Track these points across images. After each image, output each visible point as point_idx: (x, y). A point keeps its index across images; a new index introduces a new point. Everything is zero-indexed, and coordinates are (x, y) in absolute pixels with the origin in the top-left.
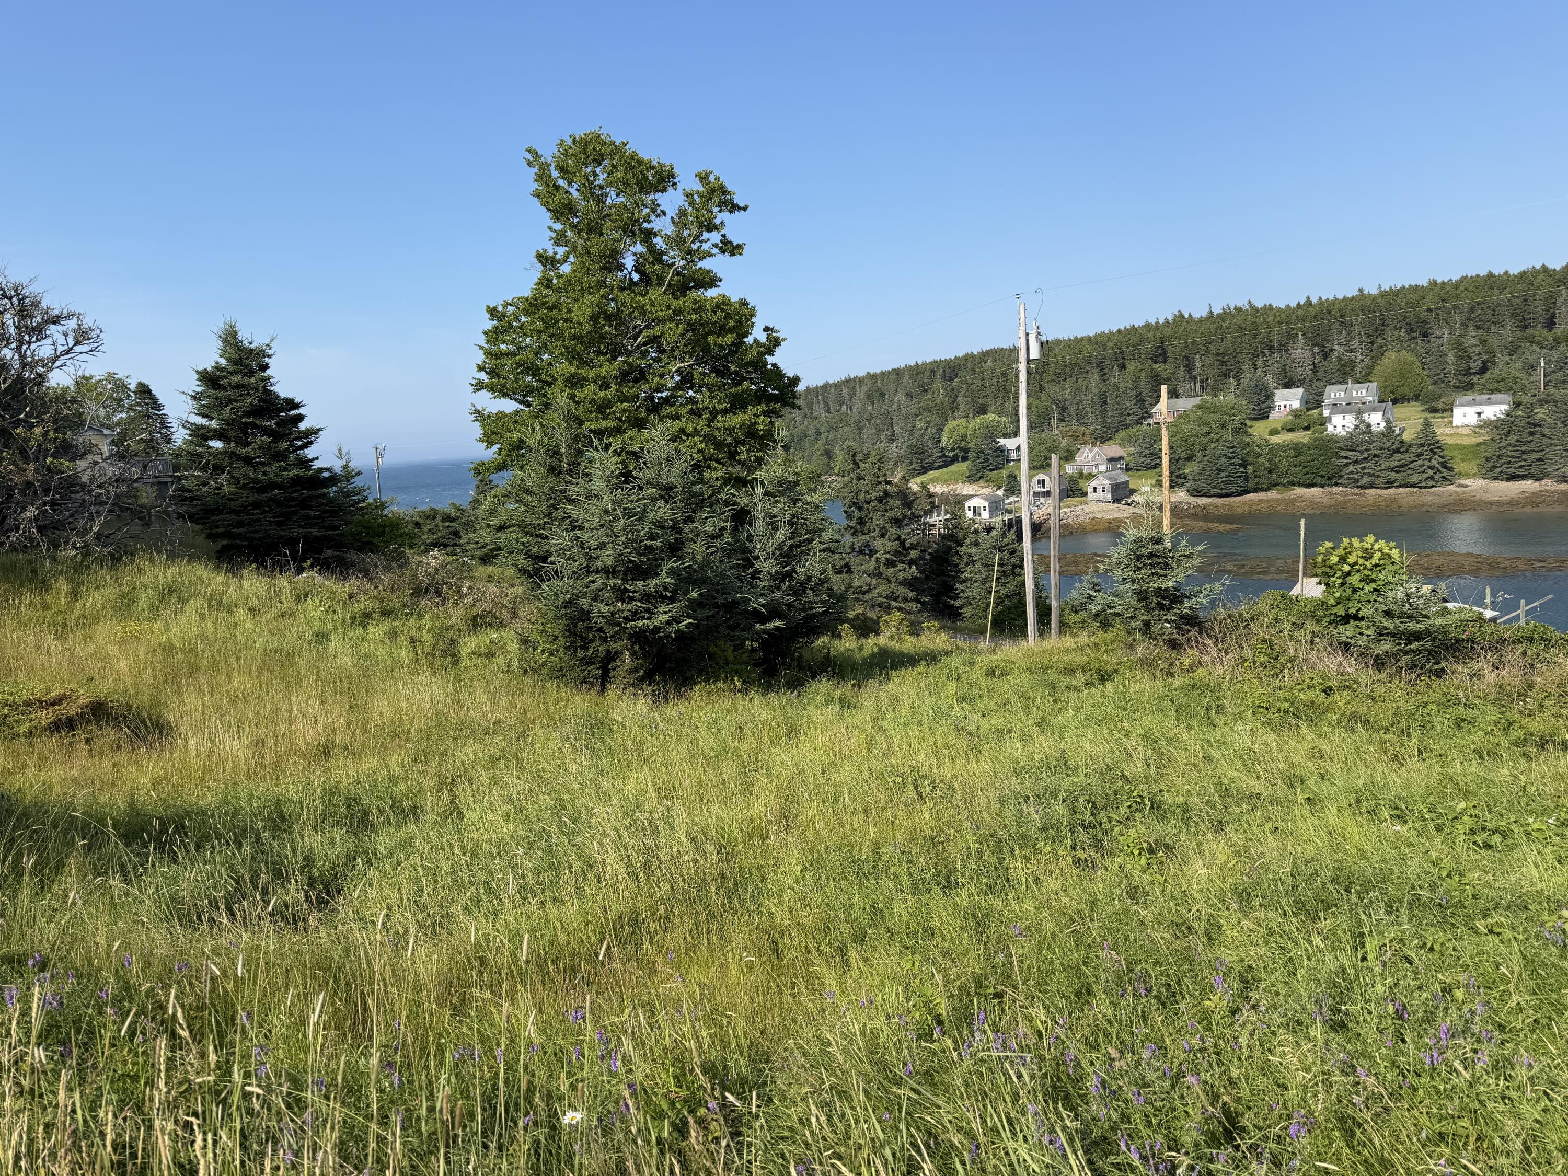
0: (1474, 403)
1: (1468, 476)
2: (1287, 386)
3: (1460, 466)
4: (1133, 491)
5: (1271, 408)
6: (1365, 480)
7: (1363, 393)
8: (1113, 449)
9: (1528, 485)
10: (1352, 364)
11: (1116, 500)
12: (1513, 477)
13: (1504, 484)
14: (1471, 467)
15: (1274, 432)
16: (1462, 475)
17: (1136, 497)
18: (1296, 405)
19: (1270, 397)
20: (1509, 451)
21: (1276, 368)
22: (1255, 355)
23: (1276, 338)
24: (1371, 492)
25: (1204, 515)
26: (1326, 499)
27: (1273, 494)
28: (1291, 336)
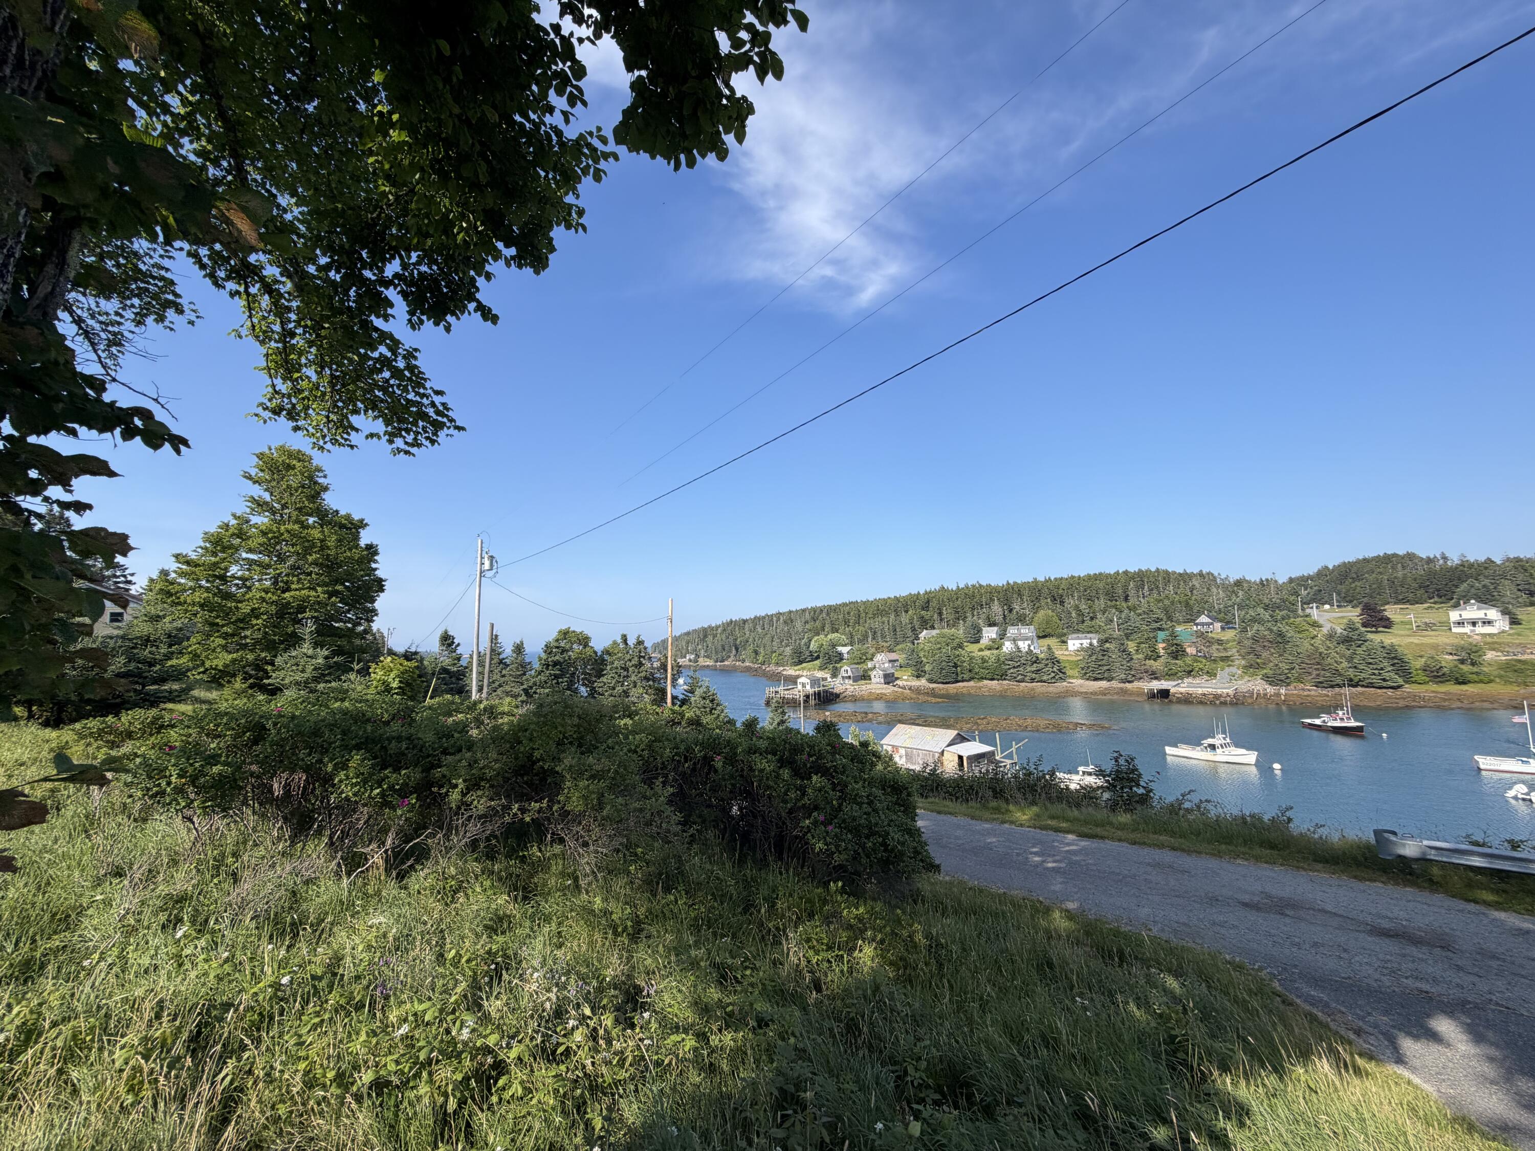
0: (1078, 638)
1: (1073, 677)
2: (990, 625)
3: (1069, 672)
4: (897, 679)
5: (980, 637)
6: (1020, 677)
7: (1026, 631)
8: (893, 656)
9: (1104, 684)
10: (1025, 616)
11: (887, 683)
12: (1096, 679)
13: (1092, 683)
14: (1075, 672)
15: (981, 650)
16: (1070, 677)
17: (898, 682)
18: (994, 636)
19: (980, 631)
20: (1092, 665)
21: (983, 616)
22: (973, 609)
23: (984, 600)
24: (1023, 684)
25: (933, 693)
26: (998, 688)
27: (972, 683)
28: (992, 600)
